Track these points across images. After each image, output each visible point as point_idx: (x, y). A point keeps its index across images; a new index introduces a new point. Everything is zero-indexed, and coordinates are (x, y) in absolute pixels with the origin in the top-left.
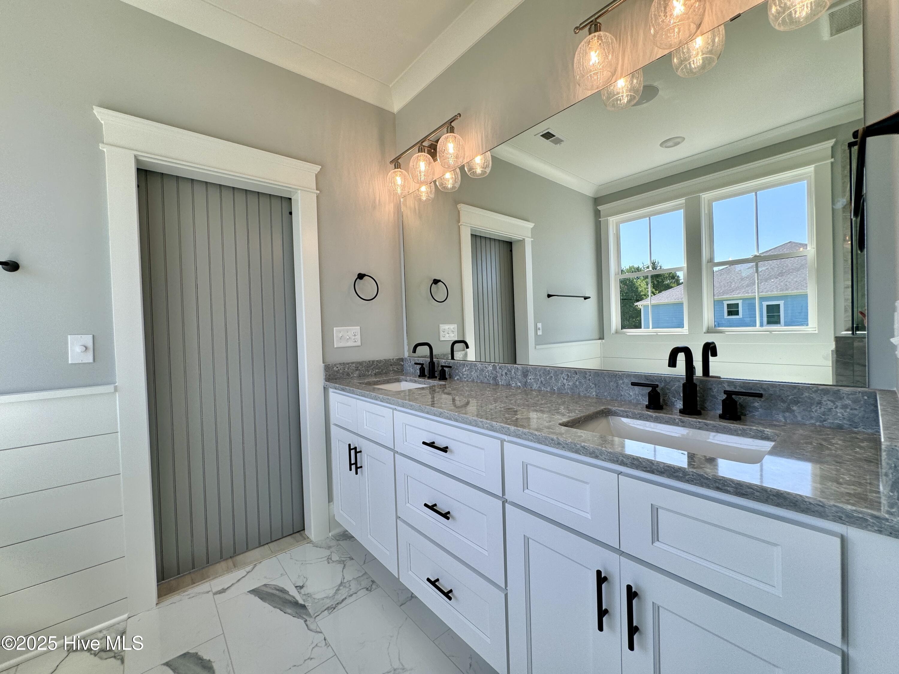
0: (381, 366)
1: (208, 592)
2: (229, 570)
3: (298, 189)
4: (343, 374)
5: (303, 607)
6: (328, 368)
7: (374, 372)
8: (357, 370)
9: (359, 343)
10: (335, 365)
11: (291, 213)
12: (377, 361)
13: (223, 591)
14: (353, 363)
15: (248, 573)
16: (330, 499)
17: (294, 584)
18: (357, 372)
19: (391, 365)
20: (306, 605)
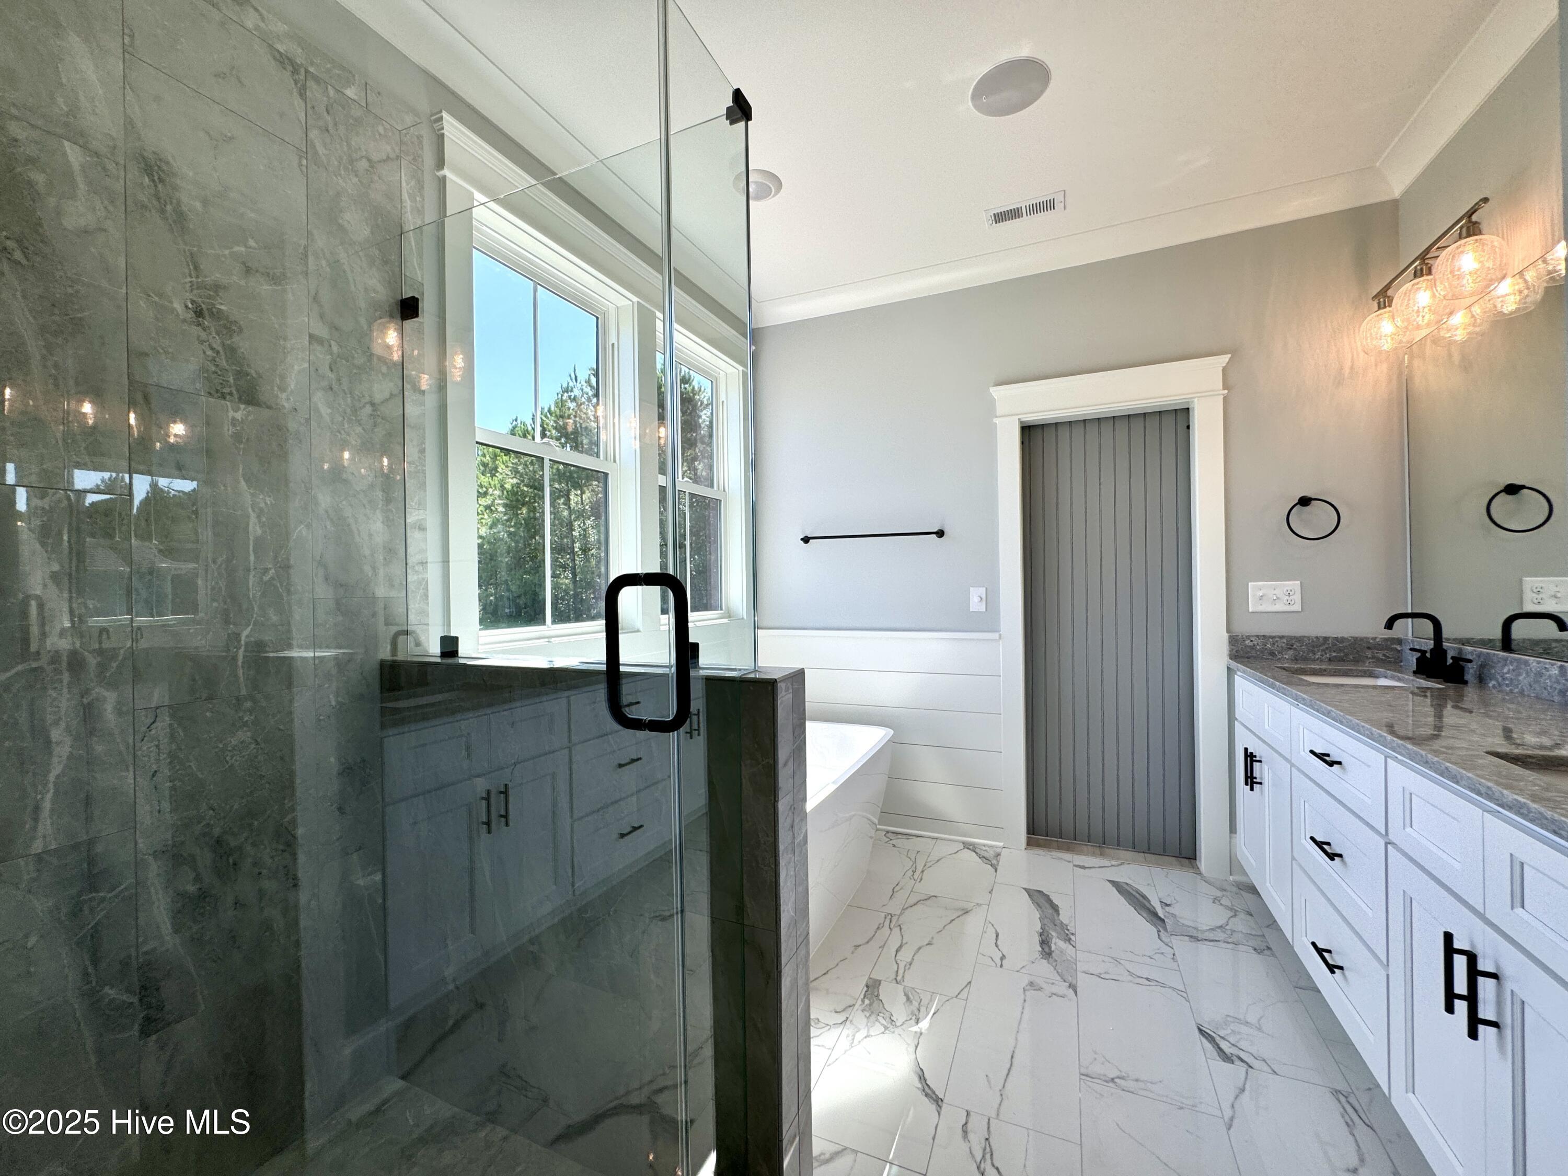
0: (1345, 647)
1: (1069, 862)
2: (1094, 855)
3: (1194, 398)
4: (1262, 652)
5: (1163, 921)
6: (1234, 640)
7: (1328, 655)
8: (1290, 649)
9: (1297, 607)
10: (1248, 637)
11: (1188, 427)
12: (1336, 639)
13: (1083, 867)
14: (1282, 637)
15: (1112, 866)
16: (1233, 829)
17: (1160, 899)
18: (1291, 652)
19: (1369, 648)
20: (1166, 920)
